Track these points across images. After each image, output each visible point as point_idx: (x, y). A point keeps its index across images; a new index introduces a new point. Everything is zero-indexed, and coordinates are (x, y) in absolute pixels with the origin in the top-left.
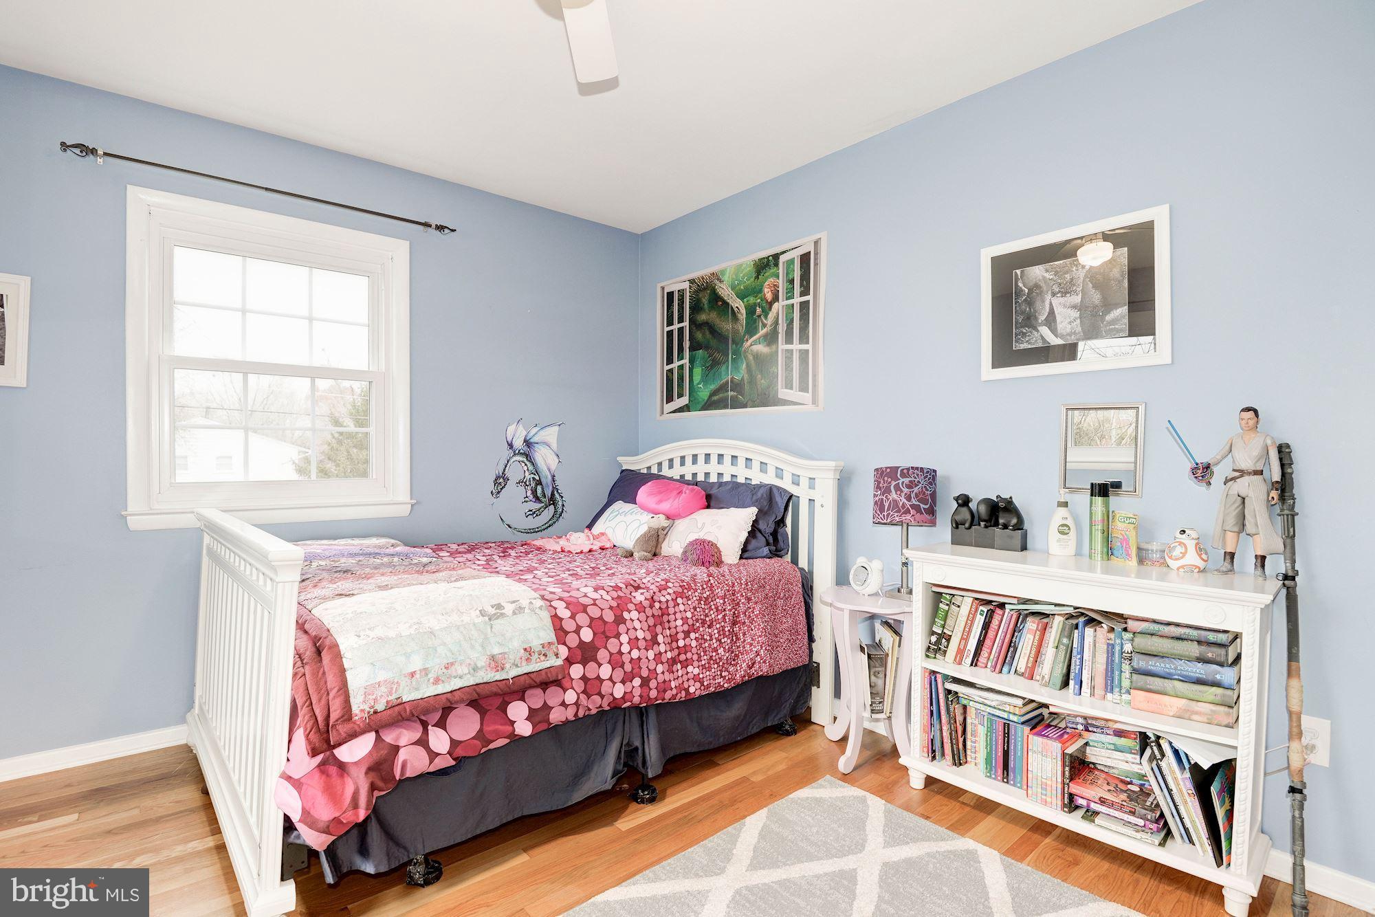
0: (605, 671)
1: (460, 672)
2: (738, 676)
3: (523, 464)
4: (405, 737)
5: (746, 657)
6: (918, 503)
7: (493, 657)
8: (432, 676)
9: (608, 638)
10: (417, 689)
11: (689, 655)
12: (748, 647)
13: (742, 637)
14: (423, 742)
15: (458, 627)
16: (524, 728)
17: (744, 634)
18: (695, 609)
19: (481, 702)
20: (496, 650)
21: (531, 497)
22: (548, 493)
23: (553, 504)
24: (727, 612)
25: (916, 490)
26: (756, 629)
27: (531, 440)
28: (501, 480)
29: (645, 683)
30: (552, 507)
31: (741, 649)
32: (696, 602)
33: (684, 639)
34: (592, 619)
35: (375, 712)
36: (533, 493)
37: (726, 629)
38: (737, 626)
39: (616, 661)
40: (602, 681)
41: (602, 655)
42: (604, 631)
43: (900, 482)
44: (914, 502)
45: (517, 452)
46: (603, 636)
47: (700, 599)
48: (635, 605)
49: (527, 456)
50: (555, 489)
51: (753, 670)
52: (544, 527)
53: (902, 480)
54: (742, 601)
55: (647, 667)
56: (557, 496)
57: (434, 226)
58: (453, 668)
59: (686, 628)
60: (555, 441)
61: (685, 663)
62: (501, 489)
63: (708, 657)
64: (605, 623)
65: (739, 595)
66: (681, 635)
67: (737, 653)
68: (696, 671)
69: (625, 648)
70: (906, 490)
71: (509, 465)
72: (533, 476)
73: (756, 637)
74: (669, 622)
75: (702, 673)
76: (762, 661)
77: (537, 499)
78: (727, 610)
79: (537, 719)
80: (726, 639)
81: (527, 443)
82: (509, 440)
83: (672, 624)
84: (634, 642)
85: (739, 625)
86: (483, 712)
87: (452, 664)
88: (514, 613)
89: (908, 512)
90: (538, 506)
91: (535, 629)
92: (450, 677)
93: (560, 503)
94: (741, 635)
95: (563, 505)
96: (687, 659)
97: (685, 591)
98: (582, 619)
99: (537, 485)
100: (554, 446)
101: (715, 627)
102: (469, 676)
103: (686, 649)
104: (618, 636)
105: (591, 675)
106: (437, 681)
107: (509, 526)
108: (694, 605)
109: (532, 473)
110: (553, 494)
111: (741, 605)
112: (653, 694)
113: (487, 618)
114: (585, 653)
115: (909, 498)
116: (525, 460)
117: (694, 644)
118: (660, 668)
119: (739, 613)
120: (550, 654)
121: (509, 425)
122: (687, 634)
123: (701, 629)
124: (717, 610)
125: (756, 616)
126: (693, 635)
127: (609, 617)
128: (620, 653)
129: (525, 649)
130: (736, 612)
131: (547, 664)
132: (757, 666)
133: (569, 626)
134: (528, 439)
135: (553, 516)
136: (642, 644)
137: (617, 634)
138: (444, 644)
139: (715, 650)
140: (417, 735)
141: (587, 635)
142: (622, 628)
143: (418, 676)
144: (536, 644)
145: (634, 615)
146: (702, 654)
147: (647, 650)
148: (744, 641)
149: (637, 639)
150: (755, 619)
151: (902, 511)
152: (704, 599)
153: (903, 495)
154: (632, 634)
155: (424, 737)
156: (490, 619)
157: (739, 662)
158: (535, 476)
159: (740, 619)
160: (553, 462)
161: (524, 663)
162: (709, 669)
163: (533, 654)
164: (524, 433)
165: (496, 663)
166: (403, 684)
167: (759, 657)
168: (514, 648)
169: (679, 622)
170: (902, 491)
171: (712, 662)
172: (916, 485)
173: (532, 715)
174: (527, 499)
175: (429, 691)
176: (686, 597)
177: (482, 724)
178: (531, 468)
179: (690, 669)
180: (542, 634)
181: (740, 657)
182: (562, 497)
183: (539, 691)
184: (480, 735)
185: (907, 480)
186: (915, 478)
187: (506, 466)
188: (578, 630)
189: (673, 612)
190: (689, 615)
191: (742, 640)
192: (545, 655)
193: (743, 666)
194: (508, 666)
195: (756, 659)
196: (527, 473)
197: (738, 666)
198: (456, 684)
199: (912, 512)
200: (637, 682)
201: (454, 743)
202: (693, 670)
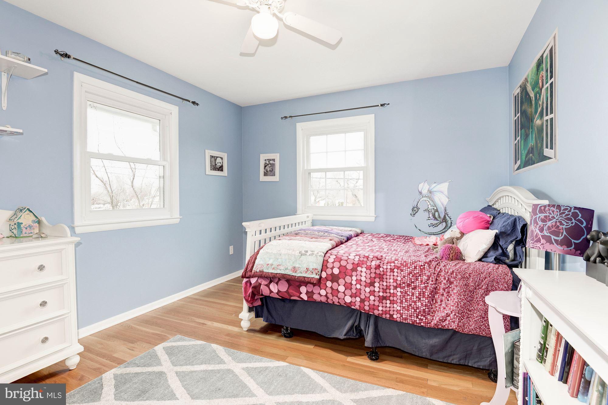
0: (341, 289)
1: (281, 268)
2: (433, 322)
3: (427, 202)
4: (264, 282)
5: (440, 314)
6: (549, 235)
7: (294, 268)
8: (273, 267)
9: (346, 275)
10: (268, 269)
11: (395, 299)
12: (442, 309)
13: (439, 302)
14: (268, 286)
15: (289, 255)
16: (304, 297)
17: (441, 301)
18: (404, 277)
19: (290, 281)
20: (297, 266)
21: (432, 217)
22: (442, 216)
23: (445, 222)
24: (429, 285)
25: (549, 223)
26: (451, 301)
27: (432, 190)
28: (416, 209)
29: (362, 301)
30: (444, 224)
31: (438, 308)
32: (407, 274)
33: (393, 290)
34: (341, 265)
35: (257, 272)
36: (433, 216)
37: (426, 294)
38: (437, 295)
39: (348, 286)
40: (339, 292)
41: (341, 281)
42: (344, 272)
43: (538, 216)
44: (546, 233)
45: (424, 196)
46: (344, 274)
47: (410, 273)
48: (367, 266)
49: (430, 198)
50: (446, 214)
51: (444, 324)
52: (440, 233)
53: (539, 215)
54: (444, 282)
55: (365, 295)
56: (447, 218)
57: (380, 105)
58: (280, 266)
59: (395, 284)
60: (446, 190)
61: (393, 302)
62: (416, 213)
63: (408, 304)
64: (347, 269)
65: (442, 278)
66: (392, 287)
67: (435, 310)
68: (399, 308)
69: (354, 282)
70: (540, 223)
71: (420, 202)
72: (433, 207)
73: (450, 305)
74: (387, 279)
75: (403, 311)
76: (451, 321)
77: (435, 219)
78: (429, 283)
79: (309, 295)
80: (424, 299)
81: (430, 192)
82: (420, 190)
83: (388, 280)
84: (359, 281)
85: (439, 295)
86: (290, 285)
87: (280, 265)
88: (310, 255)
89: (539, 241)
90: (436, 222)
91: (313, 262)
92: (278, 269)
93: (449, 222)
94: (439, 301)
95: (451, 223)
96: (393, 300)
97: (402, 267)
98: (337, 264)
99: (435, 212)
100: (446, 193)
101: (417, 290)
102: (283, 270)
103: (394, 295)
104: (351, 276)
105: (335, 288)
106: (274, 269)
107: (420, 230)
108: (404, 275)
109: (433, 206)
110: (445, 217)
111: (442, 284)
112: (367, 308)
113: (300, 254)
114: (334, 278)
115: (541, 230)
116: (428, 199)
117: (399, 294)
118: (372, 298)
119: (440, 288)
120: (314, 273)
121: (420, 183)
122: (395, 288)
123: (406, 288)
124: (421, 281)
125: (454, 294)
126: (399, 289)
127: (350, 267)
128: (351, 284)
129: (307, 268)
130: (438, 287)
131: (312, 276)
132: (447, 322)
133: (330, 265)
134: (430, 189)
135: (445, 228)
136: (363, 283)
137: (351, 275)
138: (282, 258)
139: (415, 302)
140: (266, 283)
141: (336, 271)
142: (354, 273)
143: (269, 265)
144: (311, 268)
145: (364, 270)
146: (404, 301)
147: (366, 287)
148: (441, 305)
149: (361, 280)
150: (453, 295)
151: (535, 239)
152: (413, 274)
153: (538, 226)
154: (359, 277)
155: (269, 285)
156: (301, 255)
157: (435, 315)
158: (434, 208)
159: (440, 292)
160: (445, 201)
161: (304, 273)
162: (408, 310)
163: (308, 271)
164: (428, 187)
165: (294, 269)
166: (265, 266)
167: (449, 317)
168: (304, 267)
169: (392, 281)
170: (537, 224)
171: (410, 307)
172: (550, 220)
173: (307, 293)
174: (429, 218)
175: (271, 271)
176: (401, 270)
177: (288, 289)
178: (432, 203)
179: (395, 305)
180: (314, 265)
181: (437, 313)
182: (451, 219)
183: (312, 286)
184: (287, 292)
185: (542, 216)
186: (550, 214)
187: (418, 203)
188: (332, 268)
189: (389, 275)
190: (399, 279)
191: (439, 304)
192: (312, 273)
193: (437, 318)
194: (298, 272)
195: (448, 318)
196: (429, 206)
197: (434, 317)
198: (278, 272)
199: (543, 241)
200: (358, 299)
201: (279, 291)
202: (397, 307)
